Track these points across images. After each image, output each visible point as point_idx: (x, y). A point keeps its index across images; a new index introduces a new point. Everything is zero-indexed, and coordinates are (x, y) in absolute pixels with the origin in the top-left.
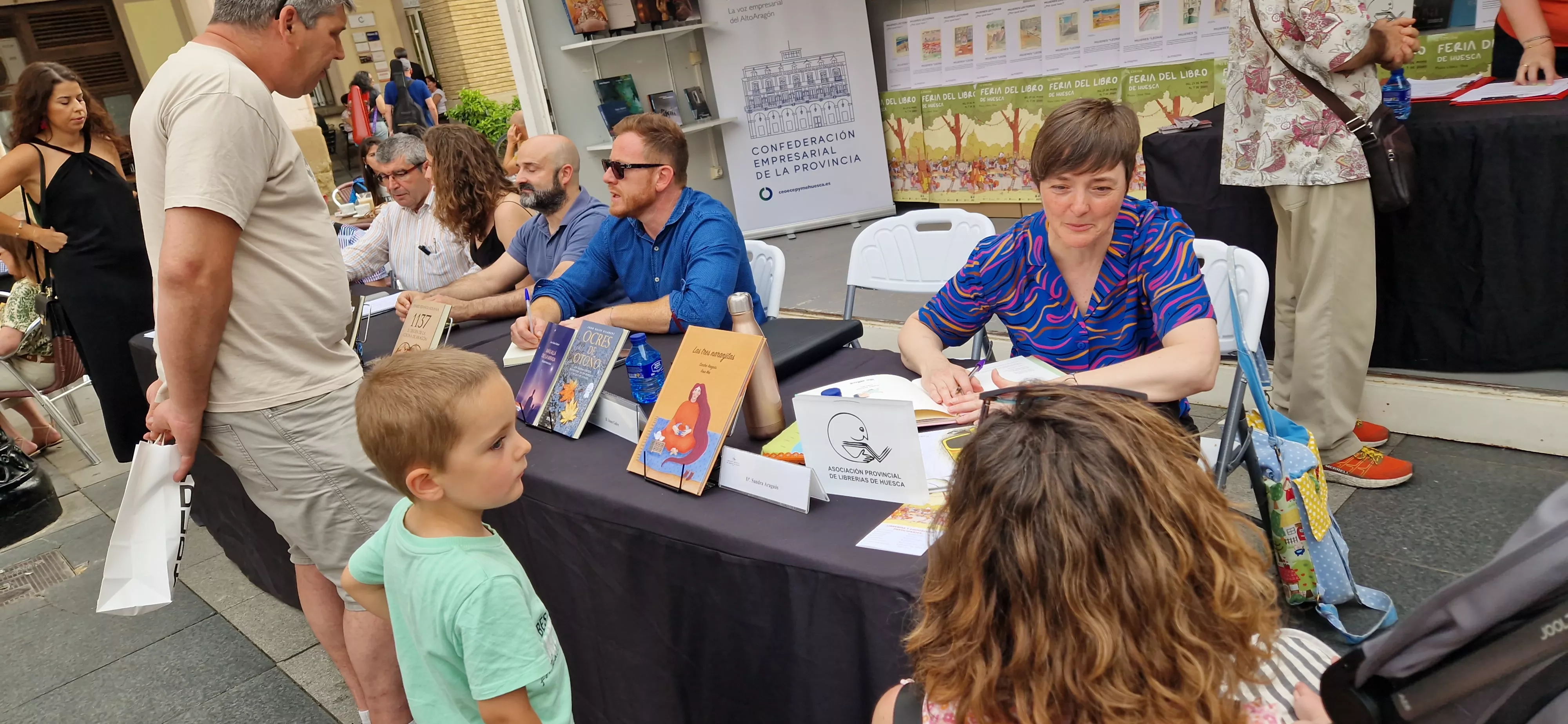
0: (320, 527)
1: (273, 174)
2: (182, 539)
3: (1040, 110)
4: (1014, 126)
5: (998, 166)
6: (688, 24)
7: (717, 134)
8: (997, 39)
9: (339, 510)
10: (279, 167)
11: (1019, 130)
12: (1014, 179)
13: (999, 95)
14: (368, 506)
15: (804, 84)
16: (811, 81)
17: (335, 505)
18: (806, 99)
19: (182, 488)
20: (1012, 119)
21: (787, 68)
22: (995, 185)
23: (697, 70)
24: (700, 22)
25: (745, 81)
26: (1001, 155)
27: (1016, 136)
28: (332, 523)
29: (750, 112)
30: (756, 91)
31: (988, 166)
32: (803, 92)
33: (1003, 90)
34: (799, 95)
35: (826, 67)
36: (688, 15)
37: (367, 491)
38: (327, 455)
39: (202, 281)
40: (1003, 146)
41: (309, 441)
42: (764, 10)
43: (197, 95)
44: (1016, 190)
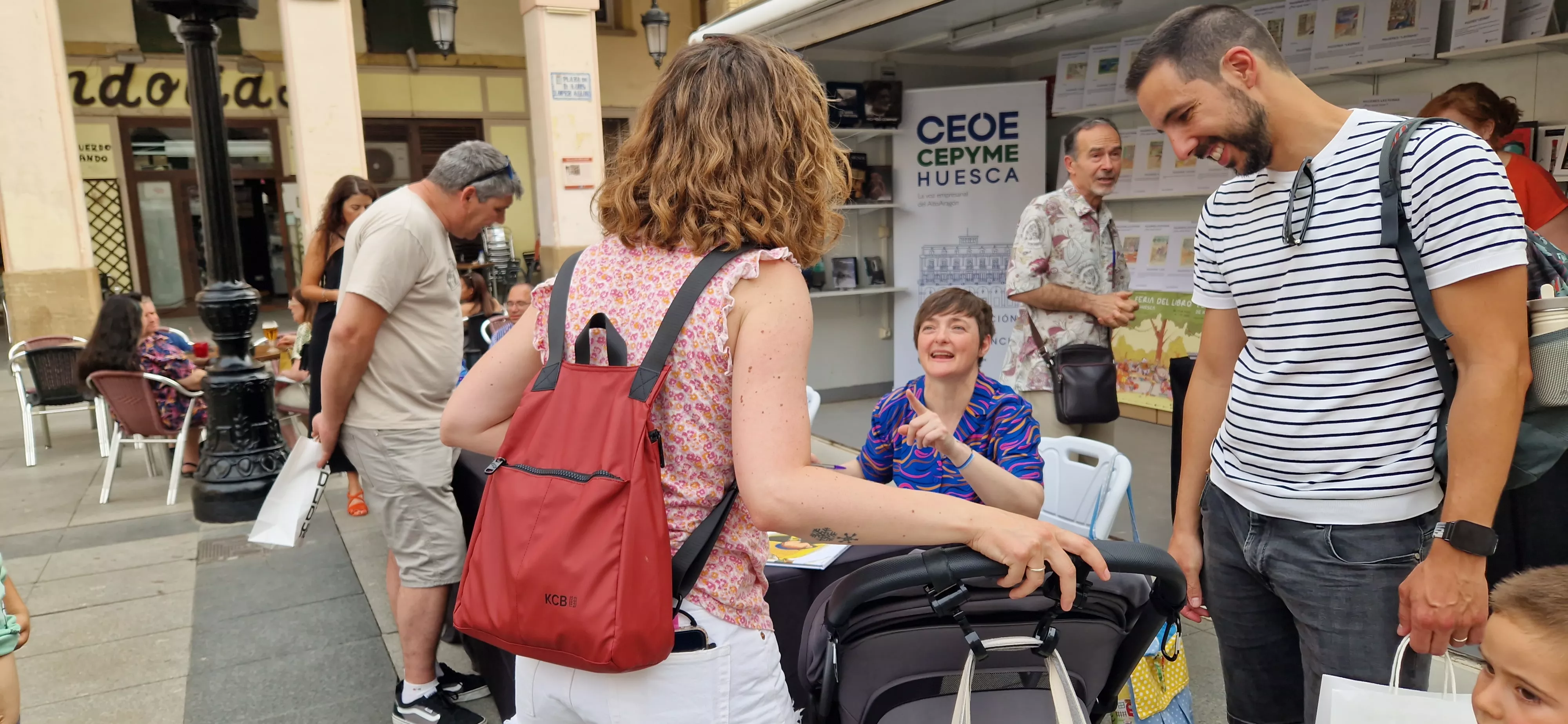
0: (394, 519)
1: (419, 280)
2: (313, 507)
3: (1186, 325)
4: (1160, 335)
5: (1140, 370)
6: (881, 202)
7: (890, 298)
8: (1160, 253)
9: (406, 511)
10: (424, 277)
11: (1164, 339)
12: (1153, 384)
13: (1151, 304)
14: (426, 512)
15: (976, 267)
16: (983, 266)
17: (404, 506)
18: (976, 280)
19: (322, 473)
20: (1159, 329)
21: (963, 251)
22: (1136, 387)
23: (883, 243)
24: (891, 202)
25: (923, 258)
26: (1144, 360)
27: (1161, 344)
28: (401, 519)
29: (922, 284)
30: (931, 267)
31: (1131, 369)
32: (973, 275)
33: (1155, 301)
34: (970, 276)
35: (1000, 255)
36: (880, 195)
37: (427, 502)
38: (405, 469)
39: (354, 341)
40: (1147, 351)
41: (397, 458)
42: (951, 199)
43: (384, 224)
44: (1153, 396)
